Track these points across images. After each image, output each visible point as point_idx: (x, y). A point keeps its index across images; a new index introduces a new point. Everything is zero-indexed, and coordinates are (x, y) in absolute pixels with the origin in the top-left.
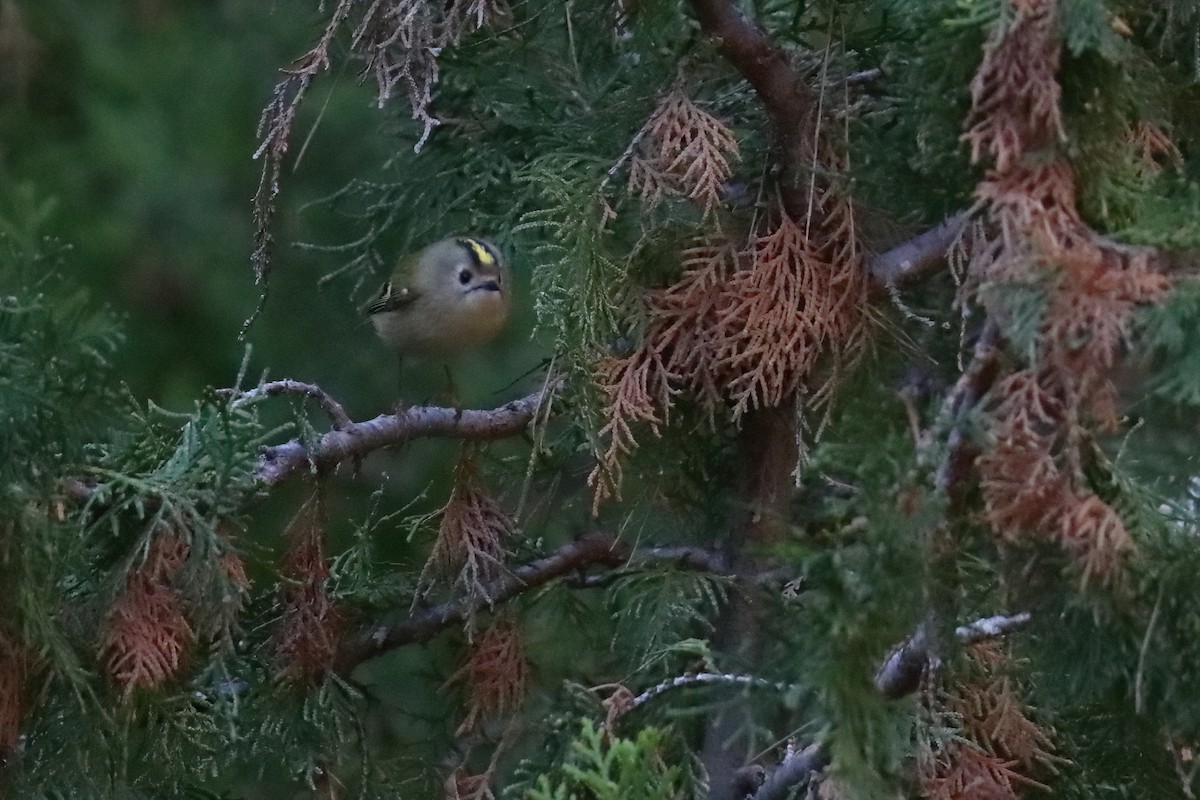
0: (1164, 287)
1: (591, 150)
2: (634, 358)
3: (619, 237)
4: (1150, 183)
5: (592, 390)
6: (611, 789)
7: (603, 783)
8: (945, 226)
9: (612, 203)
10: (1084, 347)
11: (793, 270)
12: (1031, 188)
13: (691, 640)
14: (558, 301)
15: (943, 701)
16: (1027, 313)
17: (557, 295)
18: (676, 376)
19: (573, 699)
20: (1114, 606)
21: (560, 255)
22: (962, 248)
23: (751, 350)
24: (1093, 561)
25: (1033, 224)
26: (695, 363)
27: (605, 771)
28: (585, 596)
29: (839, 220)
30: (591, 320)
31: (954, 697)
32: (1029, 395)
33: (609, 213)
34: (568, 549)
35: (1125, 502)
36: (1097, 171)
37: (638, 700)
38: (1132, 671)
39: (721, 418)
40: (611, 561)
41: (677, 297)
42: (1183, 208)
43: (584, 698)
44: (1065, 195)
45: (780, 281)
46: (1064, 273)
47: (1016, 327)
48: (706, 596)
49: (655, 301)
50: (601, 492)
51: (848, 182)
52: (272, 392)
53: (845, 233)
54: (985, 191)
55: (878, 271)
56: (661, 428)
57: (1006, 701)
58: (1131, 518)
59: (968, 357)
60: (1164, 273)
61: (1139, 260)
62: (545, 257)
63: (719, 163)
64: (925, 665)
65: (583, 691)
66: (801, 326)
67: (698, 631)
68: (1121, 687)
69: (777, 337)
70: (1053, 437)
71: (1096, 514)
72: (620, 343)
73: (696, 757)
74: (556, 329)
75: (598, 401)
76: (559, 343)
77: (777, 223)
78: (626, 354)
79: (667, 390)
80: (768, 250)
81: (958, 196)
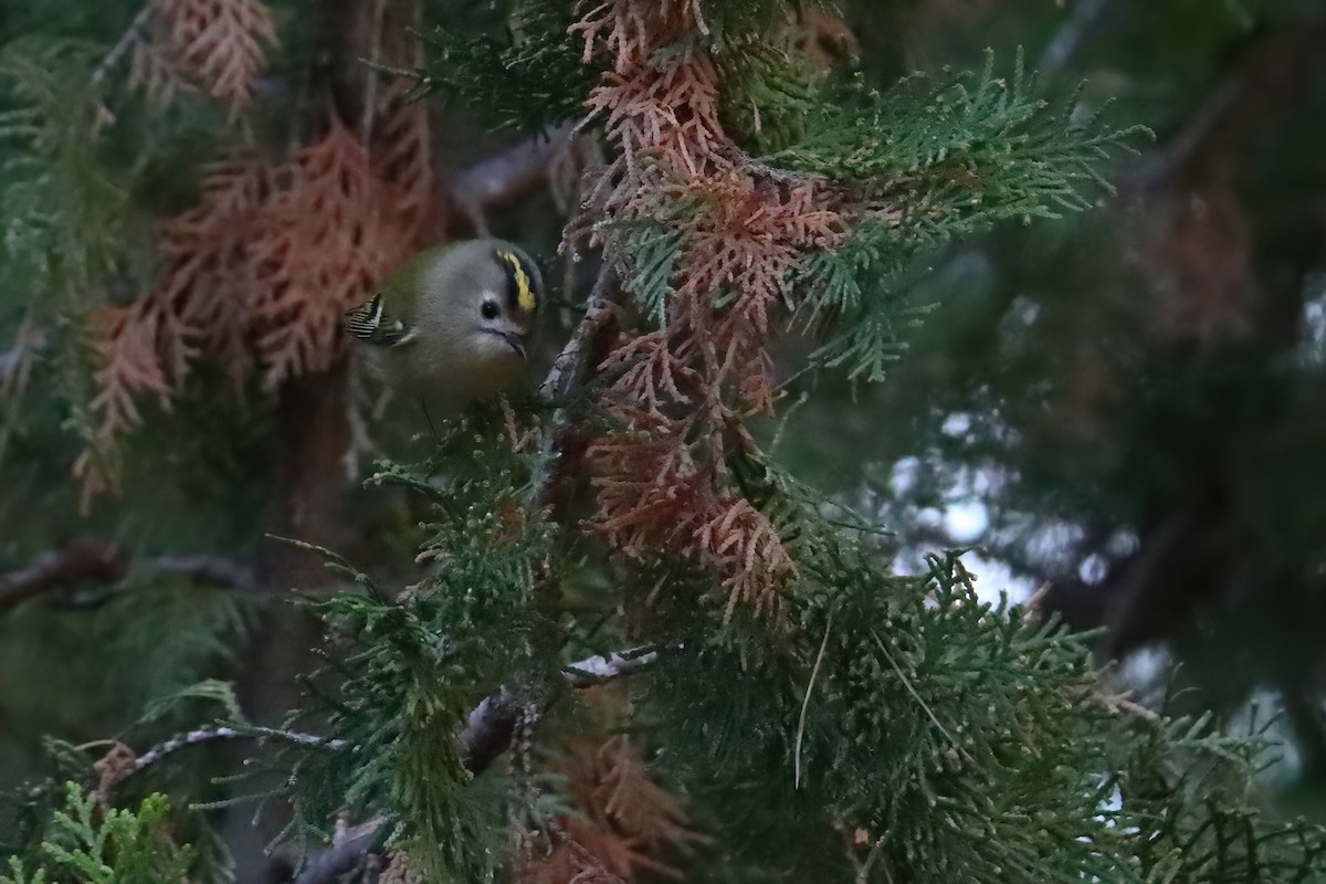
0: (835, 227)
1: (79, 32)
2: (135, 310)
3: (118, 147)
4: (816, 86)
5: (82, 350)
6: (105, 875)
7: (94, 864)
8: (547, 140)
9: (109, 103)
10: (731, 304)
11: (345, 188)
12: (660, 94)
13: (211, 681)
14: (36, 232)
15: (543, 761)
16: (656, 261)
17: (36, 224)
18: (193, 331)
19: (55, 761)
20: (768, 645)
21: (38, 171)
22: (571, 164)
23: (292, 296)
24: (738, 587)
25: (663, 143)
26: (217, 314)
27: (97, 852)
28: (71, 623)
29: (406, 127)
30: (80, 256)
31: (555, 754)
32: (657, 368)
33: (105, 116)
34: (49, 559)
35: (782, 505)
36: (749, 70)
37: (140, 761)
38: (791, 728)
39: (253, 386)
40: (103, 574)
41: (196, 228)
42: (859, 122)
43: (70, 759)
44: (705, 104)
45: (329, 205)
46: (704, 208)
47: (641, 278)
48: (231, 627)
49: (165, 234)
50: (93, 485)
51: (420, 82)
53: (413, 150)
54: (600, 97)
55: (461, 195)
56: (174, 400)
57: (626, 764)
58: (789, 528)
59: (579, 315)
60: (834, 208)
61: (803, 191)
62: (19, 173)
63: (250, 53)
64: (520, 718)
65: (66, 749)
66: (356, 266)
67: (219, 670)
68: (777, 748)
69: (325, 280)
70: (690, 420)
71: (744, 523)
72: (120, 288)
73: (217, 837)
74: (34, 269)
75: (90, 365)
76: (38, 286)
77: (325, 129)
78: (126, 303)
79: (181, 351)
80: (313, 166)
81: (565, 102)
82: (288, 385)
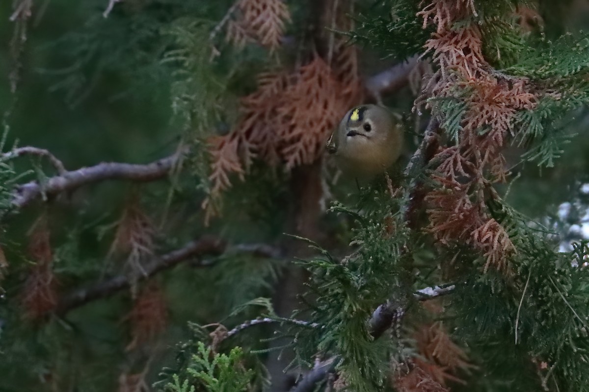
0: (532, 100)
1: (205, 16)
2: (229, 137)
3: (221, 66)
4: (525, 39)
5: (205, 154)
6: (214, 382)
7: (209, 378)
8: (408, 63)
9: (217, 47)
10: (487, 134)
11: (321, 86)
12: (457, 42)
13: (261, 298)
14: (186, 103)
15: (405, 332)
16: (453, 115)
17: (185, 99)
18: (254, 146)
19: (193, 332)
20: (503, 282)
21: (185, 77)
22: (418, 74)
23: (296, 132)
24: (491, 256)
25: (458, 64)
26: (265, 138)
27: (211, 372)
28: (201, 272)
29: (346, 58)
30: (205, 114)
31: (411, 330)
32: (455, 162)
33: (216, 52)
34: (190, 245)
35: (509, 221)
36: (494, 33)
37: (230, 333)
38: (513, 318)
39: (280, 170)
41: (255, 101)
42: (543, 55)
43: (199, 331)
44: (476, 47)
45: (314, 91)
46: (476, 92)
47: (447, 123)
48: (270, 273)
49: (242, 104)
50: (210, 213)
51: (352, 37)
52: (22, 154)
53: (351, 65)
54: (431, 44)
55: (370, 87)
56: (246, 176)
57: (442, 334)
58: (513, 231)
59: (421, 138)
60: (531, 92)
61: (518, 85)
62: (179, 77)
63: (279, 25)
64: (395, 314)
65: (198, 327)
66: (325, 117)
67: (265, 293)
68: (506, 328)
69: (311, 124)
70: (469, 184)
71: (493, 229)
72: (222, 126)
73: (263, 366)
74: (184, 120)
75: (209, 160)
76: (187, 127)
77: (312, 59)
78: (225, 133)
79: (249, 154)
80: (306, 74)
81: (416, 46)
82: (295, 170)
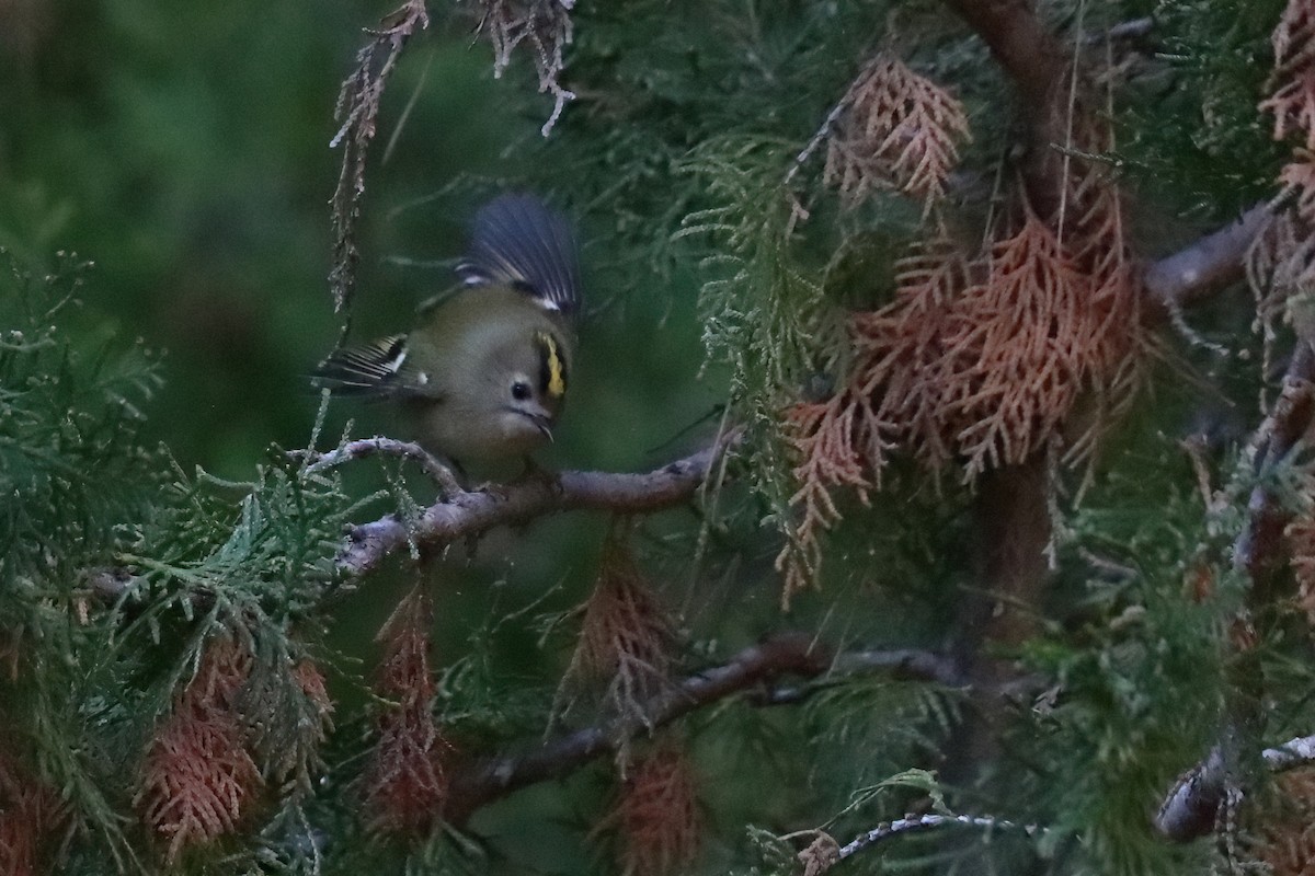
1: (775, 129)
2: (834, 403)
3: (814, 242)
5: (780, 446)
8: (1242, 224)
9: (803, 199)
11: (1041, 283)
13: (914, 770)
14: (732, 329)
15: (1247, 847)
17: (732, 321)
18: (889, 425)
19: (759, 851)
21: (733, 269)
22: (1265, 253)
23: (989, 389)
26: (914, 408)
28: (774, 717)
29: (1099, 219)
30: (777, 353)
31: (1260, 842)
33: (800, 212)
34: (750, 654)
37: (844, 851)
39: (950, 479)
40: (807, 669)
41: (890, 322)
43: (774, 848)
45: (1025, 298)
48: (932, 714)
49: (861, 328)
50: (793, 579)
51: (1112, 165)
52: (361, 454)
53: (1110, 236)
54: (1292, 175)
55: (1155, 285)
56: (872, 494)
59: (1275, 393)
62: (715, 271)
63: (942, 145)
64: (1222, 800)
65: (772, 839)
66: (1053, 357)
67: (922, 760)
69: (1021, 372)
72: (816, 382)
74: (732, 366)
75: (789, 461)
76: (736, 383)
77: (1020, 223)
78: (825, 399)
79: (878, 443)
80: (1007, 258)
81: (1258, 183)
82: (987, 477)
